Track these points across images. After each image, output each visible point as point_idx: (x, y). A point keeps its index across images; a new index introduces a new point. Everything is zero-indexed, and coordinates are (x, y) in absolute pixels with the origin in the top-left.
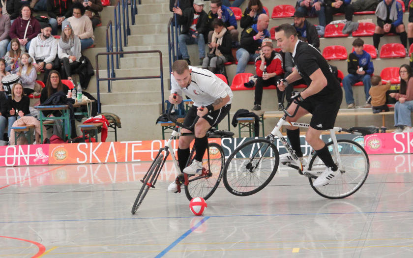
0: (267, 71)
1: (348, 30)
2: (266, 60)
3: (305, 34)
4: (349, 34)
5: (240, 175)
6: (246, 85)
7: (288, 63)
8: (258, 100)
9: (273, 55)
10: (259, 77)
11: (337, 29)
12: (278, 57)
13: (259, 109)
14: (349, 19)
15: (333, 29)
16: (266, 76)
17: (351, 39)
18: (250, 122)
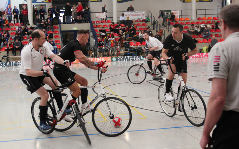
0: (10, 47)
1: (28, 38)
2: (9, 44)
3: (18, 38)
4: (28, 39)
5: (4, 70)
6: (5, 50)
7: (15, 45)
8: (8, 53)
9: (11, 43)
10: (8, 48)
11: (26, 38)
12: (12, 44)
13: (8, 55)
14: (28, 35)
15: (25, 37)
16: (10, 48)
17: (29, 40)
18: (6, 58)
